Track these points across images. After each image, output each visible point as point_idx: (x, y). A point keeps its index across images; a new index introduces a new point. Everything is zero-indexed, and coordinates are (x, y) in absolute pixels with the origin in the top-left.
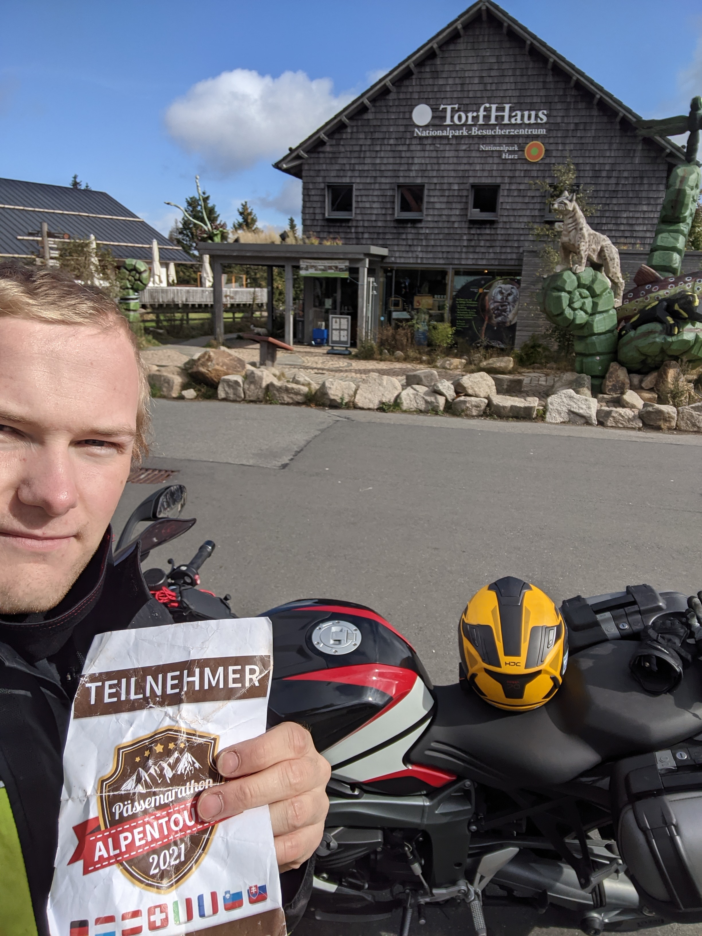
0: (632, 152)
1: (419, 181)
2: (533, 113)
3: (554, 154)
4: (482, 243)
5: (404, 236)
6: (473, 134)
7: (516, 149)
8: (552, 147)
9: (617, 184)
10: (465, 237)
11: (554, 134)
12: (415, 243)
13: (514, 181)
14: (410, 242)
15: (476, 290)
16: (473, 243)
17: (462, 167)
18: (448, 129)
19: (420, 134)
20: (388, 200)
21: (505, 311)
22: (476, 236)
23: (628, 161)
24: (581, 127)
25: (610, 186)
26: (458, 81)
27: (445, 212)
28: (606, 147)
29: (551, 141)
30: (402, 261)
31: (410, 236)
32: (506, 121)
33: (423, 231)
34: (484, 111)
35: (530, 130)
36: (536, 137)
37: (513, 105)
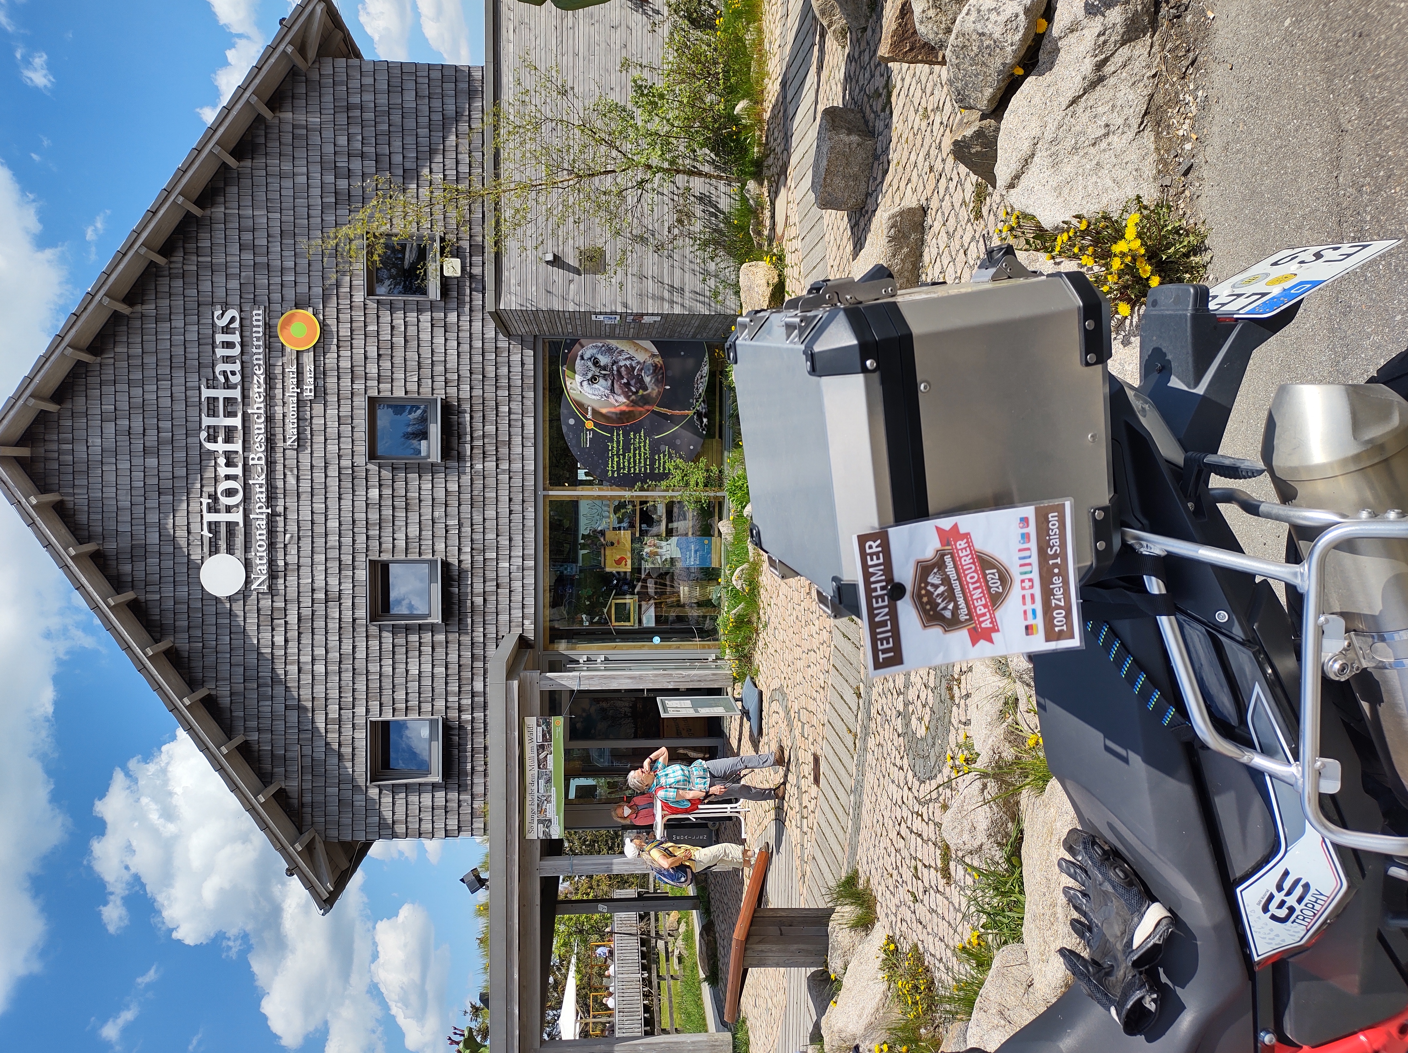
0: (298, 131)
1: (362, 574)
2: (220, 338)
3: (303, 289)
4: (490, 429)
5: (479, 600)
6: (263, 462)
7: (294, 369)
8: (290, 294)
9: (363, 156)
10: (479, 466)
11: (262, 293)
12: (491, 575)
13: (359, 371)
14: (491, 586)
15: (589, 436)
16: (491, 449)
17: (333, 483)
18: (252, 516)
19: (263, 577)
20: (403, 641)
21: (631, 369)
22: (475, 443)
23: (315, 139)
24: (247, 236)
25: (366, 170)
26: (153, 503)
27: (427, 511)
28: (288, 183)
29: (276, 296)
30: (530, 601)
31: (479, 588)
32: (236, 393)
33: (467, 558)
34: (216, 442)
35: (255, 343)
36: (268, 327)
37: (204, 381)
